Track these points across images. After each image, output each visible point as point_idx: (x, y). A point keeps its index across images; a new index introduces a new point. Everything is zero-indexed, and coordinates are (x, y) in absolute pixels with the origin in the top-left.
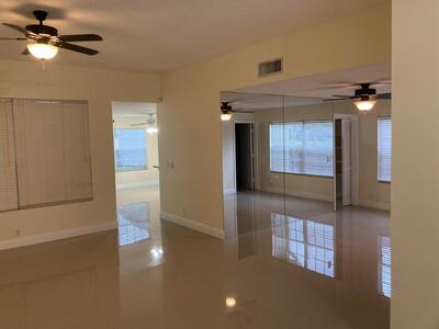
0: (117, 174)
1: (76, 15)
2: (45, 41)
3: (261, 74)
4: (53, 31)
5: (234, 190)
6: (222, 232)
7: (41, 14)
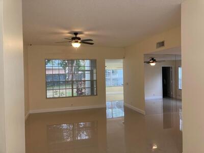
0: (106, 88)
1: (87, 33)
2: (77, 42)
3: (157, 47)
4: (79, 39)
5: (161, 97)
6: (144, 111)
7: (76, 34)
